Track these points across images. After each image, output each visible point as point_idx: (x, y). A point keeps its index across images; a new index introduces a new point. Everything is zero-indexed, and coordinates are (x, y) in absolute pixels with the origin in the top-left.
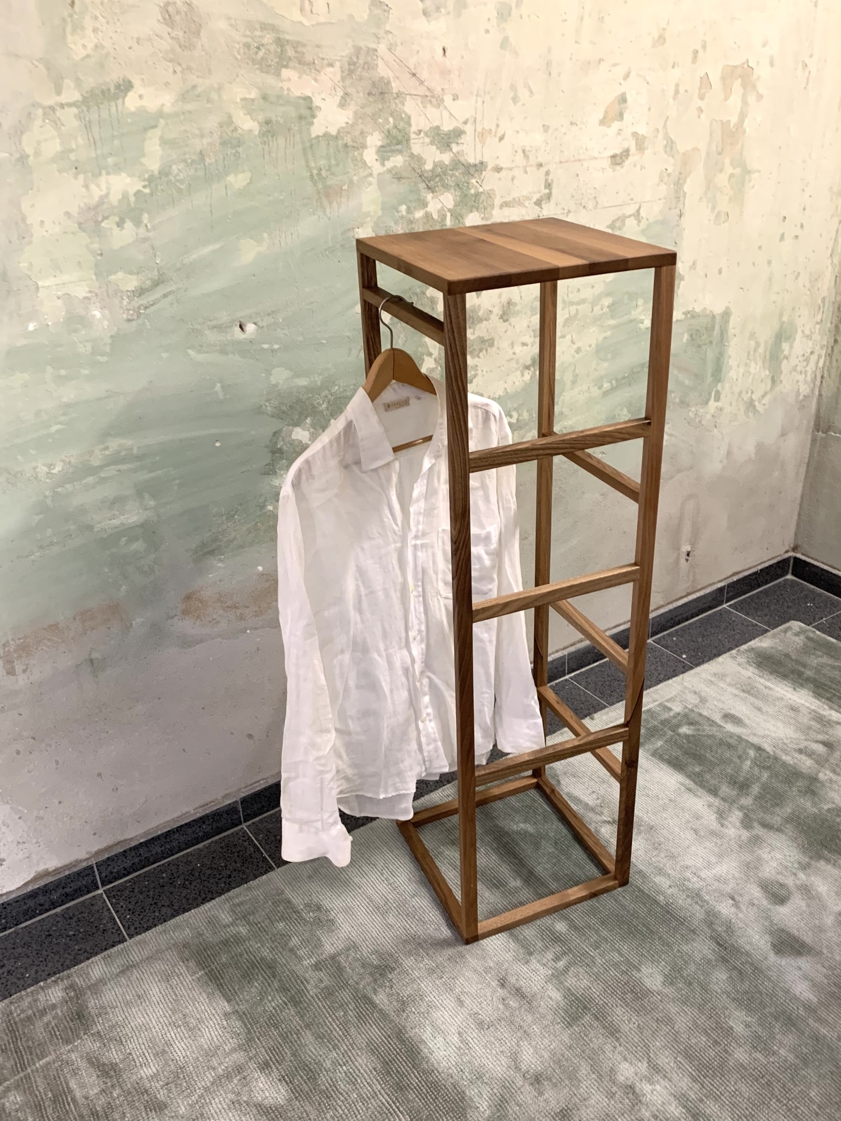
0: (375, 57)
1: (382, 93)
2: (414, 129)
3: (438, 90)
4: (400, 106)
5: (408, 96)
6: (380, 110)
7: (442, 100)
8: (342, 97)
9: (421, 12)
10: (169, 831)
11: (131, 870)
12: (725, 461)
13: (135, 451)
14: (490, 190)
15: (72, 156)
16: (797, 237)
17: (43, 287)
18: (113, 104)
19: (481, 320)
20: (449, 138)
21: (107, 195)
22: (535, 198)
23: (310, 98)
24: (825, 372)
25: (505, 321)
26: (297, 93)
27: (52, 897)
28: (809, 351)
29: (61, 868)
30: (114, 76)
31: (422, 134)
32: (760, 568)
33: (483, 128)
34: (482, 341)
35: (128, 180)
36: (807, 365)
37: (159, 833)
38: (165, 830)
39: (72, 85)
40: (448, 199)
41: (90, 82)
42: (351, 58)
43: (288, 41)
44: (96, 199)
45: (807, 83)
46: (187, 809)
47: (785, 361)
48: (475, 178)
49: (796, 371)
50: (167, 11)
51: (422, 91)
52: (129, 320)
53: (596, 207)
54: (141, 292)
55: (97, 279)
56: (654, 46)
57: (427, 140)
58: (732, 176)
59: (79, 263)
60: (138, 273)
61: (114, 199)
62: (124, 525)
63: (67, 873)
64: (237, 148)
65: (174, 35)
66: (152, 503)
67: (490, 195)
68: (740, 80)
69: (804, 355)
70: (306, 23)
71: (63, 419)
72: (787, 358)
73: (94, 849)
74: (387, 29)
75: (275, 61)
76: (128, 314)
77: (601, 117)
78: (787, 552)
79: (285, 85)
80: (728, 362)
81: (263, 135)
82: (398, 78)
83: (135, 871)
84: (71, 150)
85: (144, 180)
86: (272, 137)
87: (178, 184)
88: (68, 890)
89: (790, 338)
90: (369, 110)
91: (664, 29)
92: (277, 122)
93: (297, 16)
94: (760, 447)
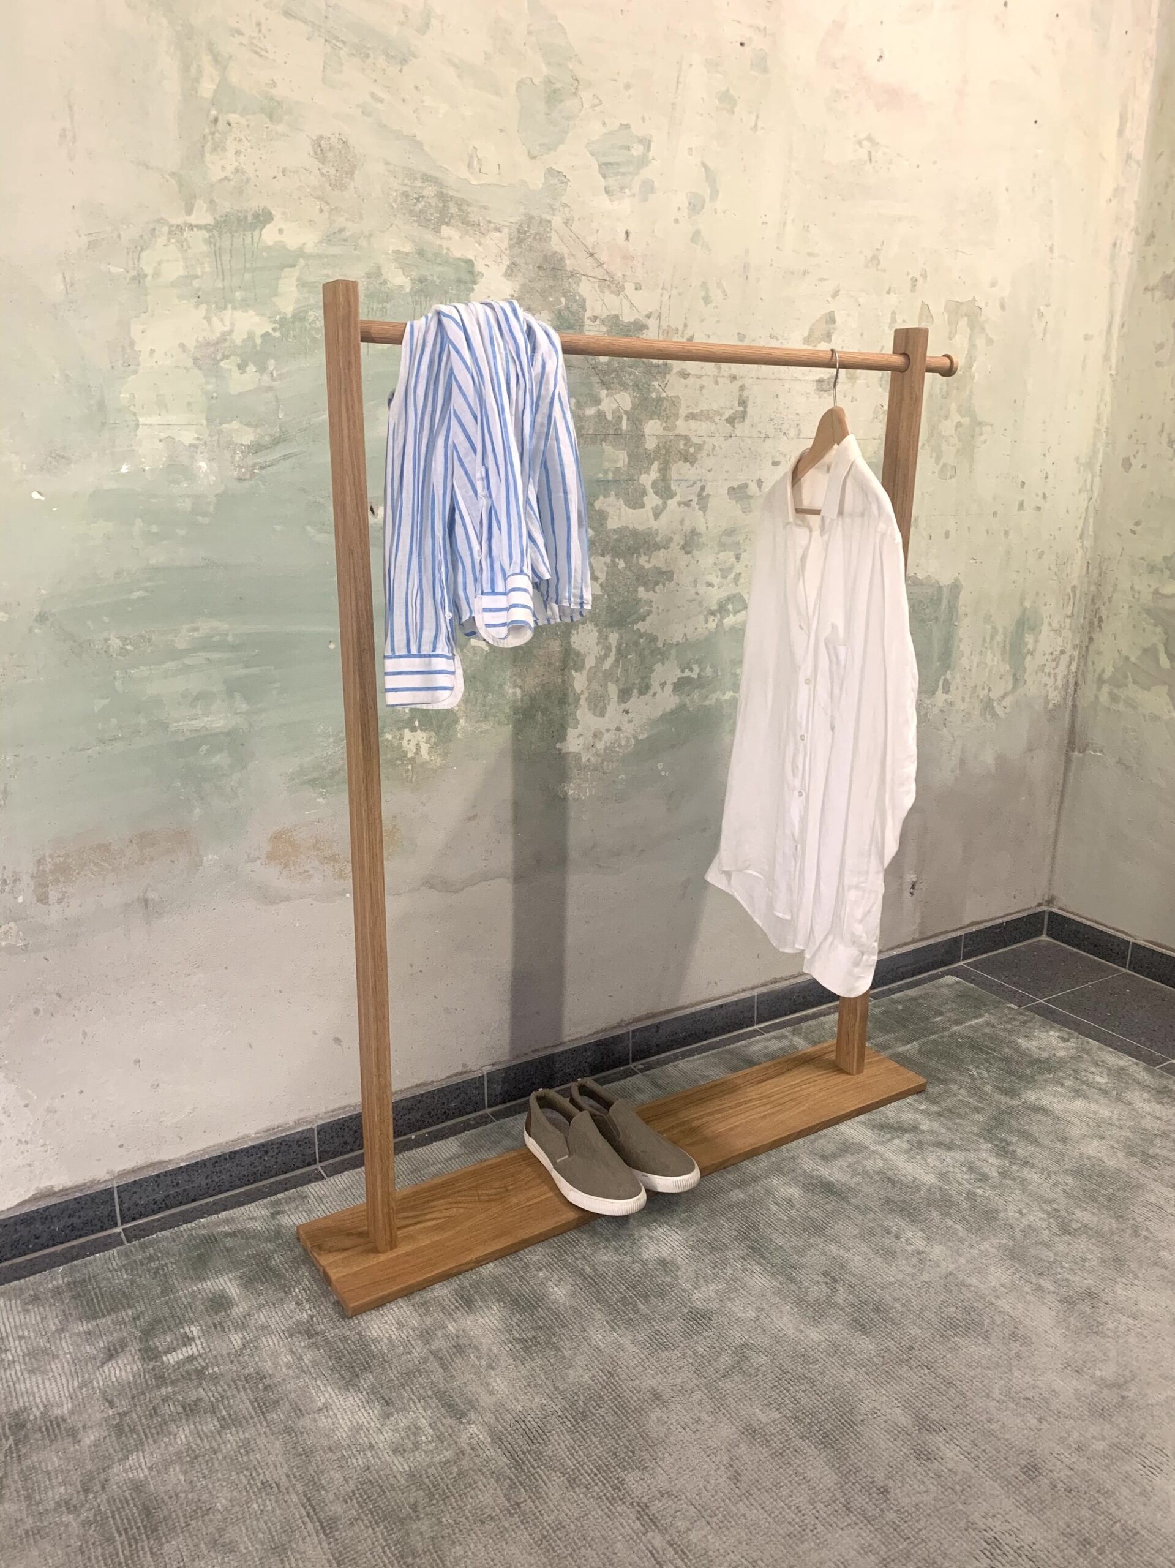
0: (548, 229)
1: (554, 269)
2: (588, 314)
3: (619, 275)
4: (574, 286)
5: (584, 277)
6: (552, 287)
7: (623, 288)
8: (508, 266)
9: (603, 192)
10: (220, 1156)
11: (163, 1205)
12: (958, 771)
13: (230, 638)
14: (675, 397)
15: (196, 283)
16: (1038, 508)
17: (145, 425)
18: (249, 234)
19: (657, 547)
20: (629, 331)
21: (231, 331)
22: (728, 413)
23: (471, 261)
24: (1079, 675)
25: (687, 553)
26: (457, 254)
27: (52, 1228)
28: (1059, 649)
29: (71, 1188)
30: (253, 204)
31: (598, 322)
32: (1005, 919)
33: (669, 326)
34: (659, 572)
35: (257, 319)
36: (1057, 666)
37: (207, 1157)
38: (215, 1154)
39: (205, 206)
40: (624, 400)
41: (226, 206)
42: (521, 226)
43: (452, 198)
44: (218, 335)
45: (1044, 334)
46: (247, 1132)
47: (1029, 658)
48: (657, 380)
49: (1043, 671)
50: (320, 146)
51: (599, 273)
52: (240, 479)
53: (798, 436)
54: (257, 448)
55: (207, 426)
56: (866, 267)
57: (604, 329)
58: (959, 425)
59: (189, 404)
60: (256, 427)
61: (238, 338)
62: (207, 729)
63: (78, 1195)
64: (385, 304)
65: (324, 171)
66: (244, 707)
67: (674, 402)
68: (966, 318)
69: (1052, 653)
70: (475, 182)
71: (148, 584)
72: (1032, 654)
73: (119, 1168)
74: (564, 200)
75: (435, 215)
76: (240, 471)
77: (806, 334)
78: (1040, 905)
79: (445, 244)
80: (959, 647)
81: (416, 293)
82: (573, 255)
83: (168, 1208)
84: (197, 277)
85: (275, 322)
86: (426, 297)
87: (313, 332)
88: (75, 1220)
89: (1035, 629)
90: (538, 285)
91: (877, 249)
92: (433, 282)
93: (464, 173)
94: (1001, 760)
